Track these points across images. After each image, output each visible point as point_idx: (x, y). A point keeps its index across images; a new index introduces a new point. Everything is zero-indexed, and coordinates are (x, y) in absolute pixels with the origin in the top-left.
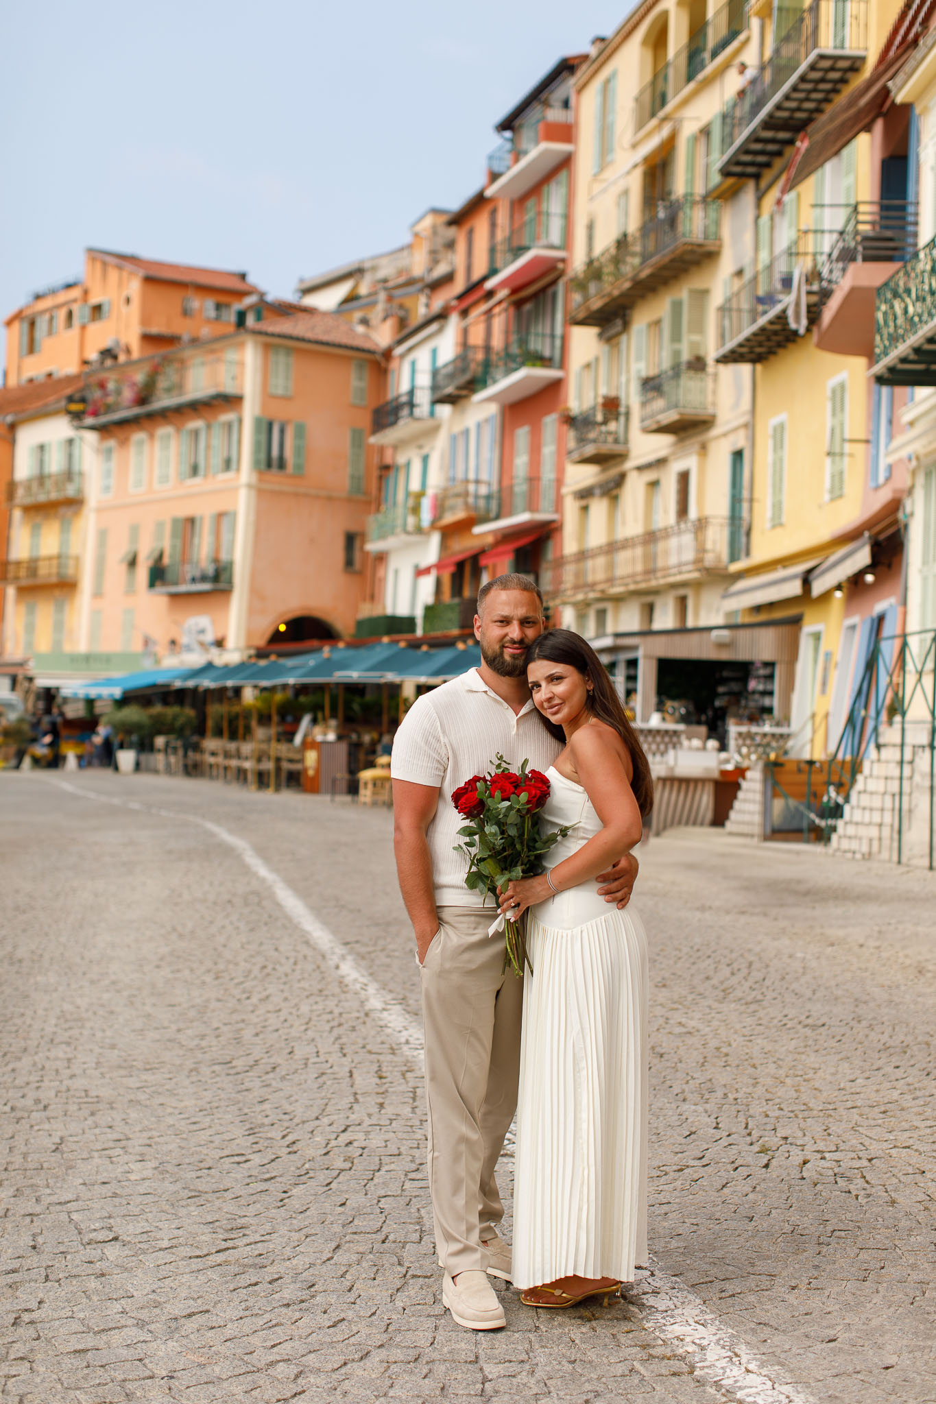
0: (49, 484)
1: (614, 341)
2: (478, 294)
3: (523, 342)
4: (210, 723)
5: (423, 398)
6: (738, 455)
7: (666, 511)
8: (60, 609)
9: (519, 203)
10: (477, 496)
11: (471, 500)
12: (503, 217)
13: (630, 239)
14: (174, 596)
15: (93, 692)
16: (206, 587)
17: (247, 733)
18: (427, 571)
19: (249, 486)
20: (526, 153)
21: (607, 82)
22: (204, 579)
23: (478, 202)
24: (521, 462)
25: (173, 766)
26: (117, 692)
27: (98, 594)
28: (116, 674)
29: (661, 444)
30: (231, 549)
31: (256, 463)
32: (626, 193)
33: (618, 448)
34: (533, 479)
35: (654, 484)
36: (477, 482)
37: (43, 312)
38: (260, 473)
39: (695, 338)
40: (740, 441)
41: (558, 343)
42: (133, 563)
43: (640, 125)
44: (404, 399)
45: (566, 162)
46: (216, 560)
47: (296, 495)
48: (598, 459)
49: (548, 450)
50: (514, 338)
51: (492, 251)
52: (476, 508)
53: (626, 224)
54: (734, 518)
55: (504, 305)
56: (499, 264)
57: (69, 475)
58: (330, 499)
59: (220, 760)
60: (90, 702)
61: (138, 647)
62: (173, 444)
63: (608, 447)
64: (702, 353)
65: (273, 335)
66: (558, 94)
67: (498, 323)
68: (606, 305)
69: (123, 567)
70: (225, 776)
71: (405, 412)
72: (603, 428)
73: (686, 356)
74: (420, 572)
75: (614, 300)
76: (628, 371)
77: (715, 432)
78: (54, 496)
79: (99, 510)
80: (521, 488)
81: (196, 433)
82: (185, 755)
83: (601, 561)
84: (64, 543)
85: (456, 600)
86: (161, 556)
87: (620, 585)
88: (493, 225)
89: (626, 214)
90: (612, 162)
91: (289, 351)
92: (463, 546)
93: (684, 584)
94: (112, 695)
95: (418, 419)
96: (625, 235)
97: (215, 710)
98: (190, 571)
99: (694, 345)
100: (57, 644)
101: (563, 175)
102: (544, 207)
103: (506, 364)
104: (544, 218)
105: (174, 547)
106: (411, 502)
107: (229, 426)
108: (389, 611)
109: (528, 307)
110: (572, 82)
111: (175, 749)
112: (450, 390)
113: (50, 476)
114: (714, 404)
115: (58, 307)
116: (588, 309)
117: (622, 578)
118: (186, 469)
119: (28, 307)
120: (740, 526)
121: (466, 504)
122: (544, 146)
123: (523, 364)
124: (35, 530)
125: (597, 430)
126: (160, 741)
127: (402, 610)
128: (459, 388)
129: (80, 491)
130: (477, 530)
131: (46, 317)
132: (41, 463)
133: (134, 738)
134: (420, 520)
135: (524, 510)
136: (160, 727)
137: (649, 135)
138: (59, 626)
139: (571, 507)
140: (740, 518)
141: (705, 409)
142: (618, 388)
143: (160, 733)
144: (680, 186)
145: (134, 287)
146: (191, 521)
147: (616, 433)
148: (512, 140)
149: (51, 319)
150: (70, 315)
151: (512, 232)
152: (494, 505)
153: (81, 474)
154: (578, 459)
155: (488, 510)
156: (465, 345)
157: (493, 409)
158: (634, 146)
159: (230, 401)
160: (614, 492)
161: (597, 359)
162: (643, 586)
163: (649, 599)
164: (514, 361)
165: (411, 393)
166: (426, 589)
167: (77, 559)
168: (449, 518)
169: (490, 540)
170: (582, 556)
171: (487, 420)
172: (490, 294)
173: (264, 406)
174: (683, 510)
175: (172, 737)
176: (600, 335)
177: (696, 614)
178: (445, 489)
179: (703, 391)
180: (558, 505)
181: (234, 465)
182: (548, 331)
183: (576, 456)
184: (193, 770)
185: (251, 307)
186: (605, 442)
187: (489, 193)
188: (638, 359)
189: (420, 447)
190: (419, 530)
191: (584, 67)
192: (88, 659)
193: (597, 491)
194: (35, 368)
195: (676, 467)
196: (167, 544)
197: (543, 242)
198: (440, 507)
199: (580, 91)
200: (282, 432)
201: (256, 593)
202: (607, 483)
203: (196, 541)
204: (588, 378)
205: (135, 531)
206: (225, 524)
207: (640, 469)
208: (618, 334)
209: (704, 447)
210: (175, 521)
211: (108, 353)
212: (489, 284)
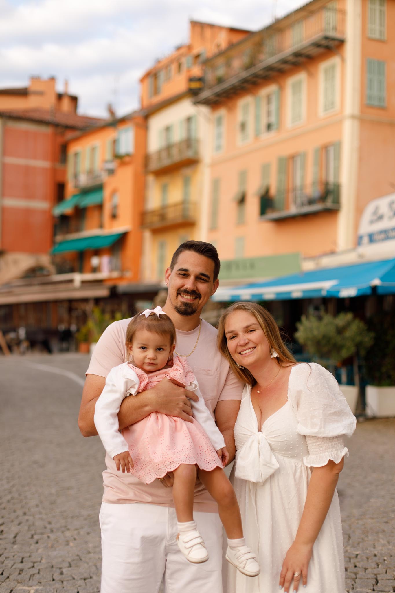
0: (174, 151)
30: (338, 173)
42: (242, 201)
46: (323, 185)
57: (188, 142)
78: (178, 159)
79: (213, 165)
84: (186, 193)
105: (280, 181)
113: (174, 145)
124: (164, 189)
129: (197, 153)
132: (168, 137)
146: (293, 158)
153: (197, 141)
167: (196, 204)
196: (273, 180)
205: (243, 176)
210: (280, 160)
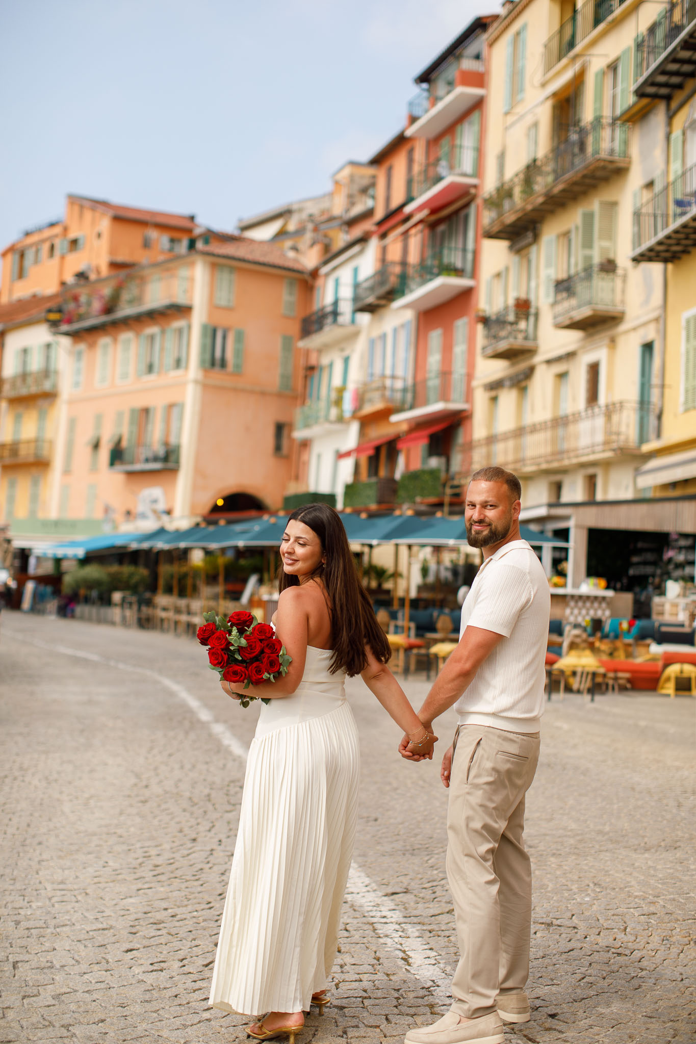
0: (30, 380)
1: (524, 252)
2: (399, 218)
3: (438, 255)
4: (161, 582)
5: (346, 308)
6: (648, 347)
7: (574, 399)
8: (35, 483)
9: (434, 142)
10: (393, 390)
11: (388, 393)
12: (419, 155)
13: (539, 163)
14: (130, 474)
15: (60, 552)
16: (157, 466)
17: (195, 591)
18: (348, 454)
19: (196, 382)
20: (441, 99)
21: (518, 34)
22: (156, 459)
23: (400, 141)
24: (434, 360)
25: (128, 619)
26: (80, 552)
27: (67, 472)
28: (80, 537)
29: (572, 338)
30: (179, 435)
31: (202, 362)
32: (536, 125)
33: (529, 344)
34: (446, 374)
35: (562, 376)
36: (393, 377)
37: (31, 245)
38: (205, 370)
39: (605, 244)
40: (650, 334)
41: (470, 256)
42: (96, 446)
43: (549, 67)
44: (329, 309)
45: (478, 105)
46: (166, 444)
47: (235, 390)
48: (510, 355)
49: (460, 349)
50: (429, 253)
51: (409, 182)
52: (391, 400)
53: (536, 152)
54: (644, 403)
55: (420, 227)
56: (415, 193)
57: (46, 373)
58: (263, 394)
59: (170, 615)
60: (58, 561)
61: (99, 514)
62: (133, 347)
63: (518, 342)
64: (611, 256)
65: (219, 256)
66: (472, 48)
67: (415, 242)
68: (519, 219)
69: (88, 450)
70: (175, 629)
71: (329, 320)
72: (514, 327)
73: (597, 260)
74: (340, 456)
75: (525, 215)
76: (538, 277)
77: (623, 327)
78: (34, 390)
79: (71, 402)
80: (434, 383)
81: (152, 338)
82: (139, 610)
83: (511, 444)
84: (41, 429)
85: (374, 480)
86: (119, 441)
87: (532, 464)
88: (410, 161)
89: (536, 143)
90: (522, 101)
91: (232, 269)
92: (380, 433)
93: (594, 464)
94: (75, 556)
95: (342, 326)
96: (535, 161)
97: (165, 570)
98: (143, 453)
99: (603, 250)
100: (33, 513)
101: (475, 116)
102: (458, 142)
103: (421, 276)
104: (458, 150)
105: (131, 433)
106: (334, 395)
107: (180, 331)
108: (312, 488)
109: (442, 228)
110: (485, 37)
111: (131, 604)
112: (371, 300)
113: (31, 374)
114: (623, 302)
115: (43, 241)
116: (502, 223)
117: (533, 459)
118: (143, 367)
119: (20, 241)
120: (648, 410)
121: (383, 396)
122: (460, 90)
123: (438, 275)
124: (18, 419)
125: (509, 328)
126: (117, 596)
127: (324, 488)
128: (380, 298)
129: (55, 386)
130: (394, 418)
131: (33, 250)
132: (25, 363)
133: (94, 594)
134: (342, 411)
135: (437, 401)
136: (116, 584)
137: (558, 74)
138: (34, 498)
139: (481, 398)
140: (649, 403)
141: (615, 306)
142: (528, 292)
143: (116, 589)
144: (587, 114)
145: (105, 224)
146: (146, 411)
147: (526, 331)
148: (428, 90)
149: (37, 252)
150: (52, 247)
151: (428, 165)
152: (409, 397)
153: (56, 372)
154: (492, 354)
155: (403, 402)
156: (383, 260)
157: (409, 315)
158: (544, 85)
159: (181, 310)
160: (523, 384)
161: (507, 269)
162: (555, 465)
163: (557, 478)
164: (431, 273)
165: (336, 303)
166: (346, 469)
167: (51, 443)
168: (368, 409)
169: (404, 427)
170: (491, 440)
171: (403, 326)
172: (408, 218)
173: (210, 314)
174: (593, 395)
175: (128, 593)
176: (511, 248)
177: (605, 490)
178: (365, 384)
179: (613, 290)
180: (469, 395)
181: (183, 364)
182: (460, 245)
183: (490, 351)
184: (145, 623)
185: (201, 236)
186: (516, 338)
187: (409, 133)
188: (548, 265)
189: (342, 350)
190: (340, 419)
191: (495, 25)
192: (57, 524)
193: (507, 383)
194: (23, 291)
195: (586, 359)
196: (125, 430)
197: (457, 170)
198: (360, 400)
199: (491, 45)
200: (224, 338)
201: (199, 472)
202: (517, 375)
203: (150, 427)
204: (498, 287)
205: (99, 420)
206: (175, 412)
207: (549, 362)
208: (529, 245)
209: (613, 340)
210: (133, 411)
211: (82, 276)
212: (408, 209)
